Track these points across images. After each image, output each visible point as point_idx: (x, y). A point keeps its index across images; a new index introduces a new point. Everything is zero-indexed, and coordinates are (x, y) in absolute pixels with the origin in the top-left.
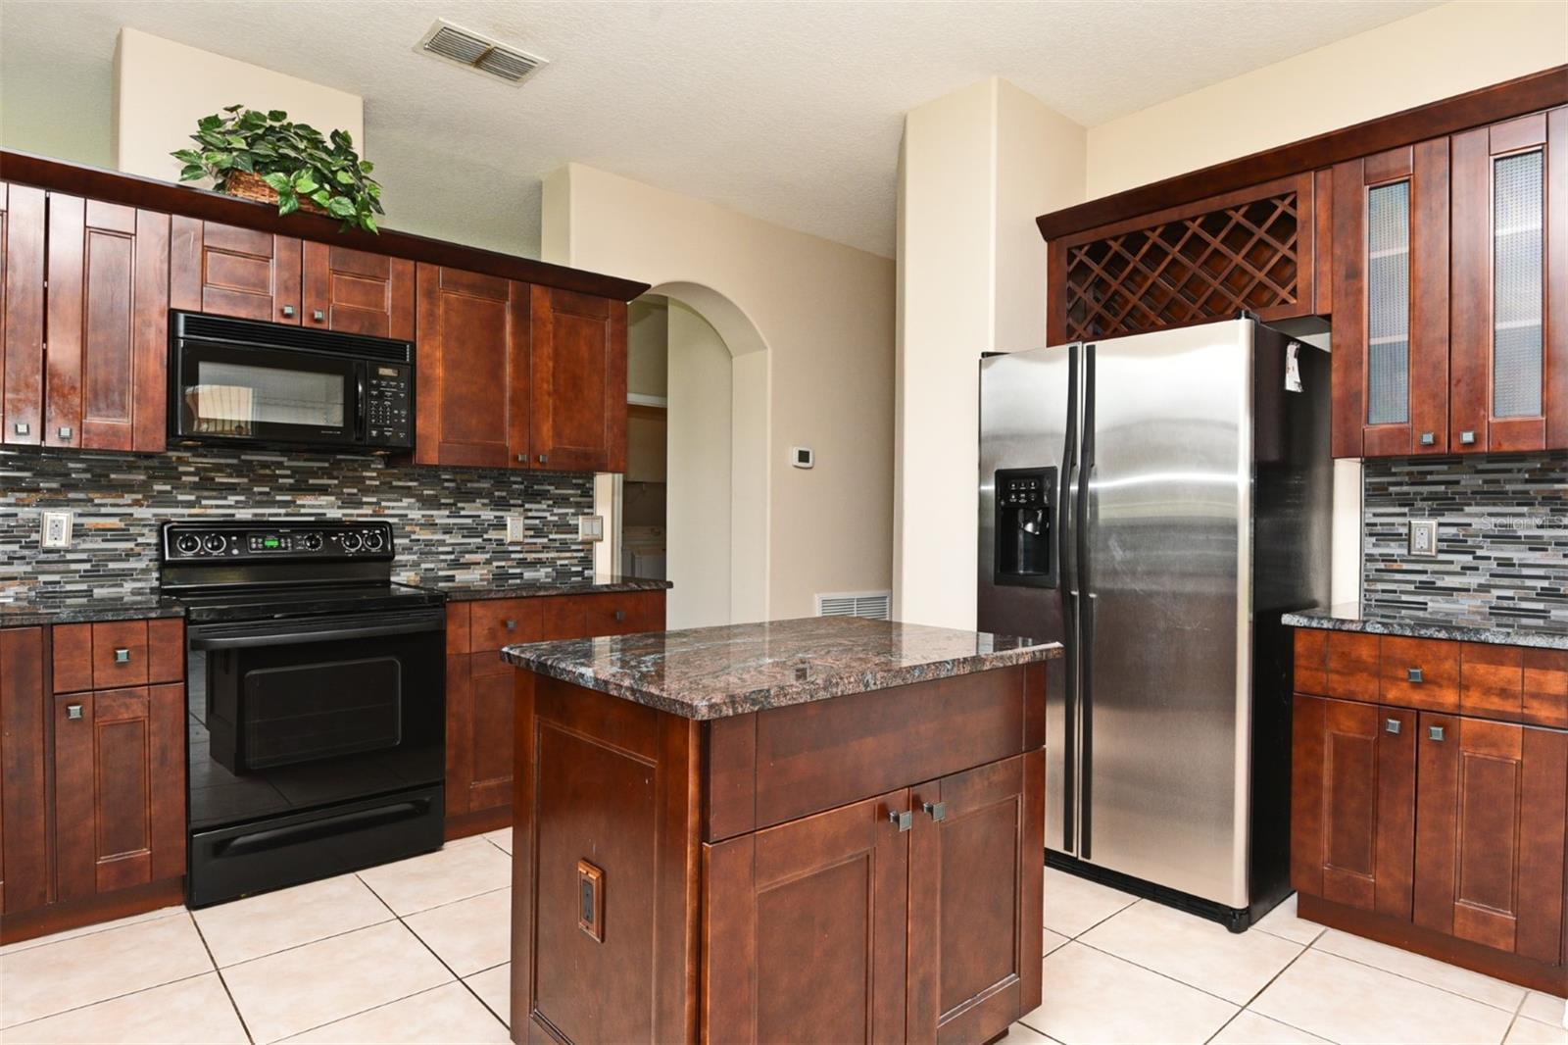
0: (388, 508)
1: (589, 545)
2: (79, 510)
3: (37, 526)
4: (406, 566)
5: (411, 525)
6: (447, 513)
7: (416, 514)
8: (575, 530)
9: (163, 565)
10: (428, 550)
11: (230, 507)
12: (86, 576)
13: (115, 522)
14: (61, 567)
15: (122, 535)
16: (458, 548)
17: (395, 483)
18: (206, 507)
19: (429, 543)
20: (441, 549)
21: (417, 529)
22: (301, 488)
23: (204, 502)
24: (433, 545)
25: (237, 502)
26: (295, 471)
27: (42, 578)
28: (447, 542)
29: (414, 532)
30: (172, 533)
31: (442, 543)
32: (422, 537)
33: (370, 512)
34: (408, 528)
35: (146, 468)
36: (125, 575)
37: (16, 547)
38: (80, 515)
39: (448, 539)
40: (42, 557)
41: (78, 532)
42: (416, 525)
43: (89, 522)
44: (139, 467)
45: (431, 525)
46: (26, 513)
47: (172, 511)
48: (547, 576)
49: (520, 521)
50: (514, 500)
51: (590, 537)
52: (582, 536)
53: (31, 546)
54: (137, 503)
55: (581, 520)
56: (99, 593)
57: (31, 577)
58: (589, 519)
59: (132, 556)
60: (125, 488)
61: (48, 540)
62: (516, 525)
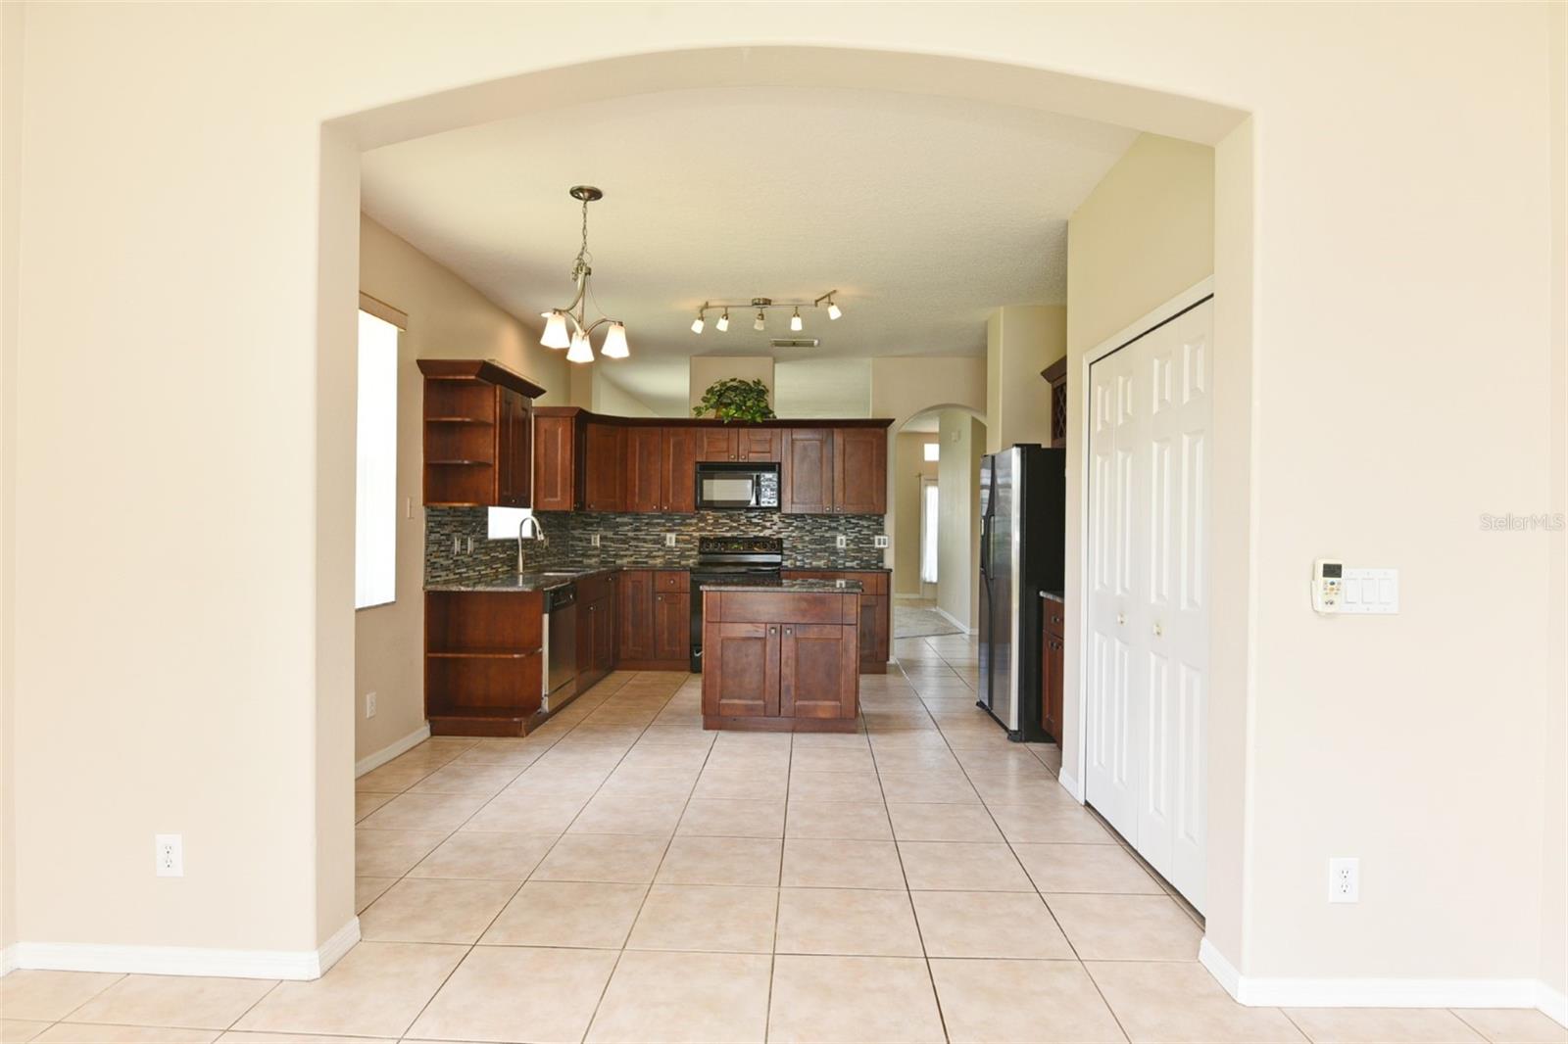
1: (881, 551)
2: (677, 533)
3: (665, 539)
4: (791, 557)
6: (807, 534)
7: (795, 535)
8: (873, 542)
9: (700, 553)
10: (799, 550)
11: (722, 531)
12: (679, 557)
13: (687, 537)
14: (672, 553)
15: (689, 542)
16: (813, 550)
17: (786, 521)
19: (800, 547)
20: (806, 550)
21: (796, 541)
22: (749, 523)
23: (715, 530)
24: (802, 548)
25: (725, 530)
26: (746, 517)
27: (667, 557)
28: (807, 547)
30: (703, 540)
32: (798, 545)
33: (776, 534)
34: (791, 541)
35: (697, 518)
36: (690, 557)
37: (659, 546)
38: (678, 535)
39: (809, 545)
40: (667, 549)
41: (677, 541)
42: (794, 539)
43: (680, 537)
44: (695, 518)
45: (801, 539)
46: (662, 534)
47: (703, 533)
48: (858, 564)
49: (844, 538)
50: (841, 528)
51: (882, 546)
52: (877, 546)
53: (664, 545)
54: (694, 531)
55: (877, 537)
56: (683, 563)
57: (663, 556)
58: (882, 537)
59: (692, 549)
60: (691, 525)
61: (668, 544)
62: (841, 540)
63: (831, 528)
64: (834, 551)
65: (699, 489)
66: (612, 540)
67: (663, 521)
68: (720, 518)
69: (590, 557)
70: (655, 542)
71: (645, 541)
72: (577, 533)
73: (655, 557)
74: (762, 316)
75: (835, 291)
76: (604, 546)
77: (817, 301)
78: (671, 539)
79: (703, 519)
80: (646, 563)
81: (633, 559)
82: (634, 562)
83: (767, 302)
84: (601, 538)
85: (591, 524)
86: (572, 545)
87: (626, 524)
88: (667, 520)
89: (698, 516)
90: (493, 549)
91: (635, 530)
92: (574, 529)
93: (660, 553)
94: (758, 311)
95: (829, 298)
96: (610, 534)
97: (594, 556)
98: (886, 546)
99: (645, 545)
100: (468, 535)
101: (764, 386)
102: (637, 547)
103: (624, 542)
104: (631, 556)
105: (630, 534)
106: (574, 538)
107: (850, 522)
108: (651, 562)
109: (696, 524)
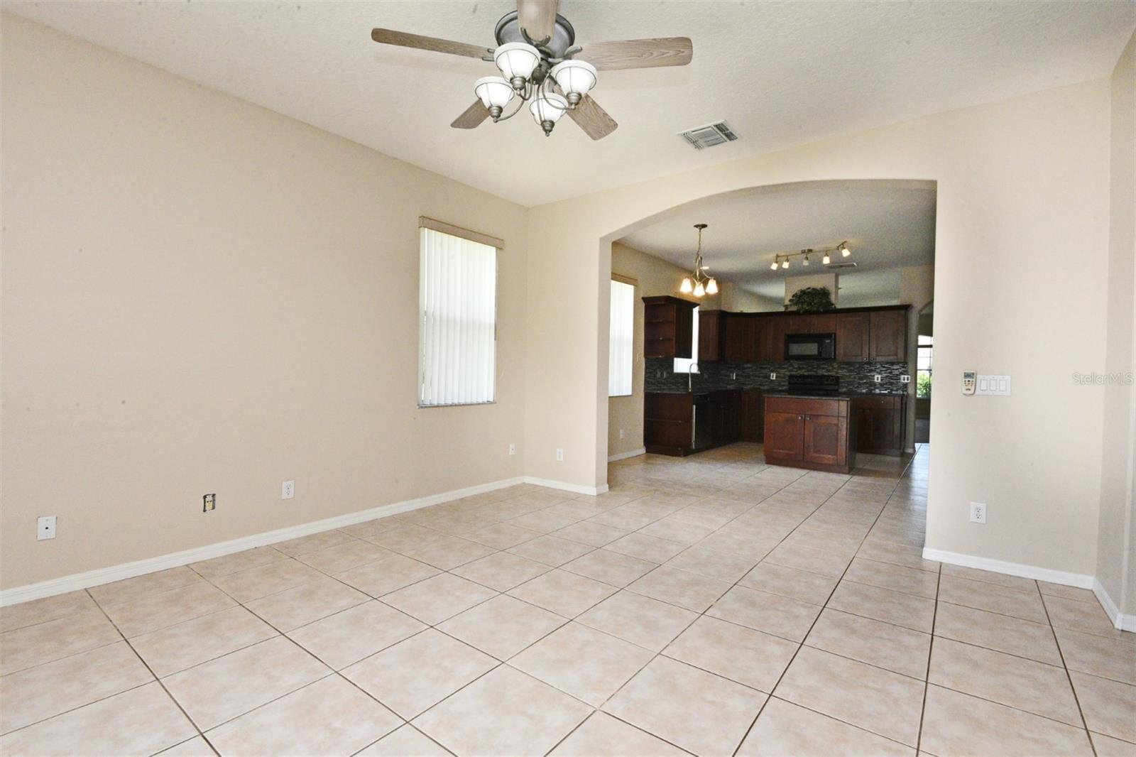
0: (840, 372)
1: (906, 385)
2: (777, 373)
3: (770, 376)
4: (844, 387)
6: (855, 374)
7: (847, 374)
8: (900, 379)
9: (789, 383)
10: (850, 383)
11: (803, 372)
12: (778, 385)
13: (782, 375)
14: (774, 383)
15: (783, 378)
16: (858, 383)
17: (842, 366)
22: (818, 368)
23: (799, 371)
24: (852, 382)
25: (805, 371)
26: (817, 364)
27: (771, 385)
28: (856, 381)
30: (791, 377)
31: (854, 382)
32: (849, 380)
33: (835, 373)
34: (845, 377)
36: (784, 385)
37: (767, 379)
40: (771, 381)
41: (777, 377)
42: (847, 376)
43: (778, 375)
44: (787, 364)
45: (850, 376)
46: (769, 373)
47: (792, 373)
48: (888, 393)
49: (879, 376)
50: (878, 371)
51: (906, 381)
52: (903, 381)
53: (769, 379)
54: (786, 371)
56: (780, 389)
57: (768, 385)
58: (906, 376)
59: (784, 382)
60: (784, 368)
61: (771, 378)
63: (870, 371)
64: (873, 384)
65: (787, 347)
66: (741, 376)
67: (769, 366)
68: (801, 364)
69: (730, 384)
70: (765, 377)
71: (759, 377)
72: (722, 372)
73: (764, 385)
74: (807, 258)
75: (845, 242)
76: (738, 379)
77: (838, 247)
78: (773, 376)
79: (792, 365)
80: (759, 388)
81: (752, 386)
82: (752, 388)
83: (810, 251)
84: (736, 375)
85: (731, 368)
86: (721, 378)
87: (749, 368)
88: (772, 366)
89: (789, 363)
90: (675, 378)
91: (754, 371)
93: (767, 383)
94: (805, 256)
95: (843, 246)
96: (740, 373)
97: (732, 384)
98: (909, 381)
99: (759, 379)
100: (664, 370)
101: (829, 290)
102: (754, 380)
103: (749, 377)
104: (751, 384)
105: (751, 373)
106: (722, 375)
107: (884, 367)
108: (762, 388)
109: (787, 368)
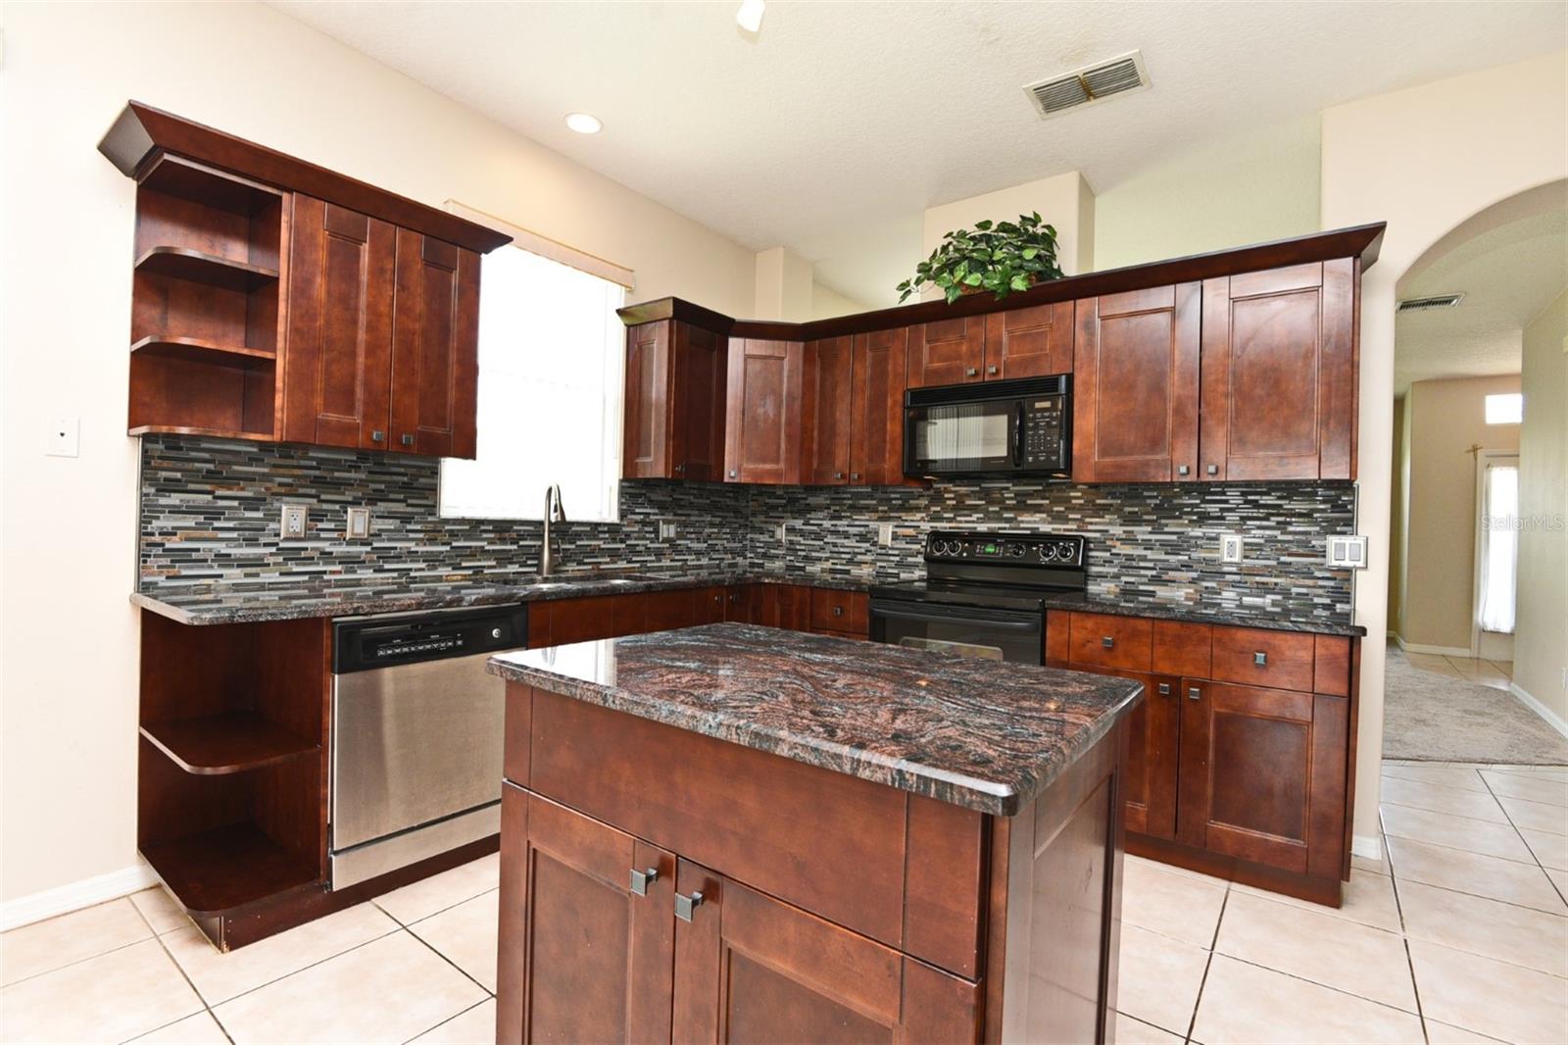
0: (1091, 523)
2: (895, 523)
3: (877, 533)
4: (1106, 577)
5: (1112, 539)
6: (1149, 529)
7: (1118, 530)
8: (1322, 553)
9: (929, 560)
10: (1130, 564)
11: (973, 522)
12: (899, 565)
13: (911, 532)
14: (886, 558)
15: (913, 540)
16: (1160, 565)
17: (1098, 501)
18: (960, 522)
19: (1130, 558)
20: (1142, 564)
21: (1118, 544)
22: (1022, 507)
23: (959, 519)
24: (1134, 560)
25: (978, 518)
26: (1017, 494)
27: (879, 564)
28: (1149, 557)
29: (1115, 547)
30: (936, 537)
31: (1144, 559)
32: (1123, 552)
33: (1075, 527)
34: (1109, 543)
35: (928, 496)
36: (916, 565)
37: (868, 545)
38: (897, 526)
39: (1149, 554)
40: (879, 551)
41: (895, 537)
42: (1118, 540)
43: (900, 531)
44: (923, 496)
45: (1130, 540)
46: (873, 525)
47: (941, 525)
48: (1274, 604)
49: (1237, 539)
50: (1232, 517)
51: (1347, 563)
52: (1332, 561)
53: (875, 544)
54: (922, 519)
55: (1333, 540)
56: (903, 576)
57: (870, 563)
58: (1347, 540)
59: (917, 553)
60: (918, 509)
61: (881, 541)
62: (1231, 545)
63: (1203, 518)
64: (1212, 570)
65: (913, 438)
66: (801, 532)
67: (874, 502)
68: (968, 495)
69: (771, 559)
70: (863, 538)
71: (846, 535)
72: (758, 520)
73: (861, 563)
76: (791, 542)
78: (886, 532)
79: (937, 499)
80: (847, 572)
81: (828, 565)
82: (833, 571)
84: (787, 529)
85: (774, 508)
86: (752, 540)
88: (881, 501)
89: (932, 492)
90: (453, 534)
91: (833, 518)
92: (754, 514)
93: (869, 558)
96: (798, 524)
97: (777, 557)
98: (1361, 564)
99: (846, 542)
100: (356, 503)
101: (1048, 227)
102: (835, 545)
103: (818, 537)
104: (827, 559)
105: (827, 524)
106: (754, 529)
107: (1256, 505)
108: (855, 571)
109: (927, 508)
